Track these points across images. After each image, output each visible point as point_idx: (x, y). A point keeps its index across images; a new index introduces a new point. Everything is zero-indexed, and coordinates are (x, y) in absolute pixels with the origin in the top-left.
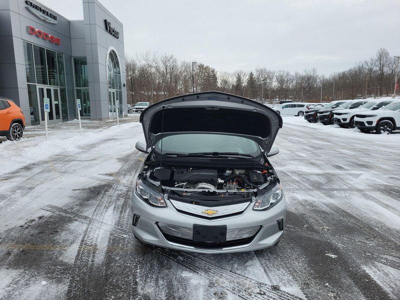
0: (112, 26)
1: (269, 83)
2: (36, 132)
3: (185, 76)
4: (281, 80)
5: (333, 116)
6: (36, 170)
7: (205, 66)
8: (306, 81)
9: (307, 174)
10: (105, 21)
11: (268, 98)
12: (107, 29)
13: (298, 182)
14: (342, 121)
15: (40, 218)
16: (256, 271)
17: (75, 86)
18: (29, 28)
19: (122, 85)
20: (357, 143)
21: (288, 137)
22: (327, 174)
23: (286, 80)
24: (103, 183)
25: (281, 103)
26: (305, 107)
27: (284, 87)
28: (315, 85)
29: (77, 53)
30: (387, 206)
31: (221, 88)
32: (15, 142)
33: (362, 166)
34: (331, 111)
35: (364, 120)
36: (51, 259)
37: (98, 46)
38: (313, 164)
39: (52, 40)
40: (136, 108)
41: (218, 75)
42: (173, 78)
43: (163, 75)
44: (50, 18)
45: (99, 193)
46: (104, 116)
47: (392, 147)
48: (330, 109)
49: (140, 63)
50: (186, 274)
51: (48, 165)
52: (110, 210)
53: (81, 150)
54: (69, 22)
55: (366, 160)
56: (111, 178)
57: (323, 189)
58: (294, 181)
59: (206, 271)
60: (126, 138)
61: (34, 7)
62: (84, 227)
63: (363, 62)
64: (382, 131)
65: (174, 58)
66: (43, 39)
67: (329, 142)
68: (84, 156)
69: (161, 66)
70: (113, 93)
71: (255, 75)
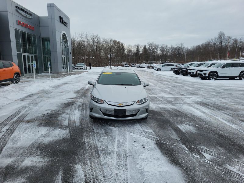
0: (64, 20)
1: (156, 51)
2: (24, 80)
3: (105, 47)
4: (162, 50)
5: (187, 71)
6: (35, 97)
7: (117, 41)
8: (177, 51)
9: (166, 98)
10: (60, 17)
11: (155, 61)
12: (61, 21)
13: (161, 101)
14: (192, 74)
15: (47, 113)
16: (137, 127)
17: (42, 54)
18: (18, 22)
19: (69, 53)
20: (196, 85)
21: (162, 82)
22: (176, 97)
23: (166, 50)
24: (70, 102)
25: (162, 63)
26: (175, 66)
27: (165, 54)
28: (183, 53)
29: (43, 35)
30: (197, 109)
31: (127, 54)
32: (16, 84)
33: (194, 94)
34: (187, 68)
35: (202, 73)
36: (59, 124)
37: (56, 31)
38: (170, 94)
39: (30, 28)
40: (77, 67)
41: (125, 47)
42: (98, 48)
43: (92, 47)
44: (28, 16)
45: (69, 105)
46: (60, 71)
47: (213, 86)
48: (187, 67)
49: (78, 39)
50: (111, 128)
51: (40, 95)
52: (77, 111)
53: (53, 88)
54: (39, 17)
55: (197, 92)
56: (73, 100)
57: (172, 103)
58: (159, 100)
59: (119, 127)
60: (75, 83)
61: (20, 9)
62: (68, 116)
63: (210, 40)
64: (211, 79)
65: (98, 36)
66: (25, 27)
67: (183, 84)
68: (56, 91)
69: (91, 41)
70: (64, 58)
71: (147, 47)
